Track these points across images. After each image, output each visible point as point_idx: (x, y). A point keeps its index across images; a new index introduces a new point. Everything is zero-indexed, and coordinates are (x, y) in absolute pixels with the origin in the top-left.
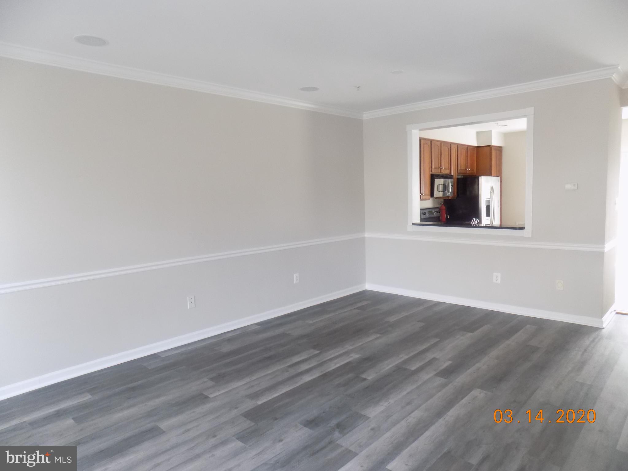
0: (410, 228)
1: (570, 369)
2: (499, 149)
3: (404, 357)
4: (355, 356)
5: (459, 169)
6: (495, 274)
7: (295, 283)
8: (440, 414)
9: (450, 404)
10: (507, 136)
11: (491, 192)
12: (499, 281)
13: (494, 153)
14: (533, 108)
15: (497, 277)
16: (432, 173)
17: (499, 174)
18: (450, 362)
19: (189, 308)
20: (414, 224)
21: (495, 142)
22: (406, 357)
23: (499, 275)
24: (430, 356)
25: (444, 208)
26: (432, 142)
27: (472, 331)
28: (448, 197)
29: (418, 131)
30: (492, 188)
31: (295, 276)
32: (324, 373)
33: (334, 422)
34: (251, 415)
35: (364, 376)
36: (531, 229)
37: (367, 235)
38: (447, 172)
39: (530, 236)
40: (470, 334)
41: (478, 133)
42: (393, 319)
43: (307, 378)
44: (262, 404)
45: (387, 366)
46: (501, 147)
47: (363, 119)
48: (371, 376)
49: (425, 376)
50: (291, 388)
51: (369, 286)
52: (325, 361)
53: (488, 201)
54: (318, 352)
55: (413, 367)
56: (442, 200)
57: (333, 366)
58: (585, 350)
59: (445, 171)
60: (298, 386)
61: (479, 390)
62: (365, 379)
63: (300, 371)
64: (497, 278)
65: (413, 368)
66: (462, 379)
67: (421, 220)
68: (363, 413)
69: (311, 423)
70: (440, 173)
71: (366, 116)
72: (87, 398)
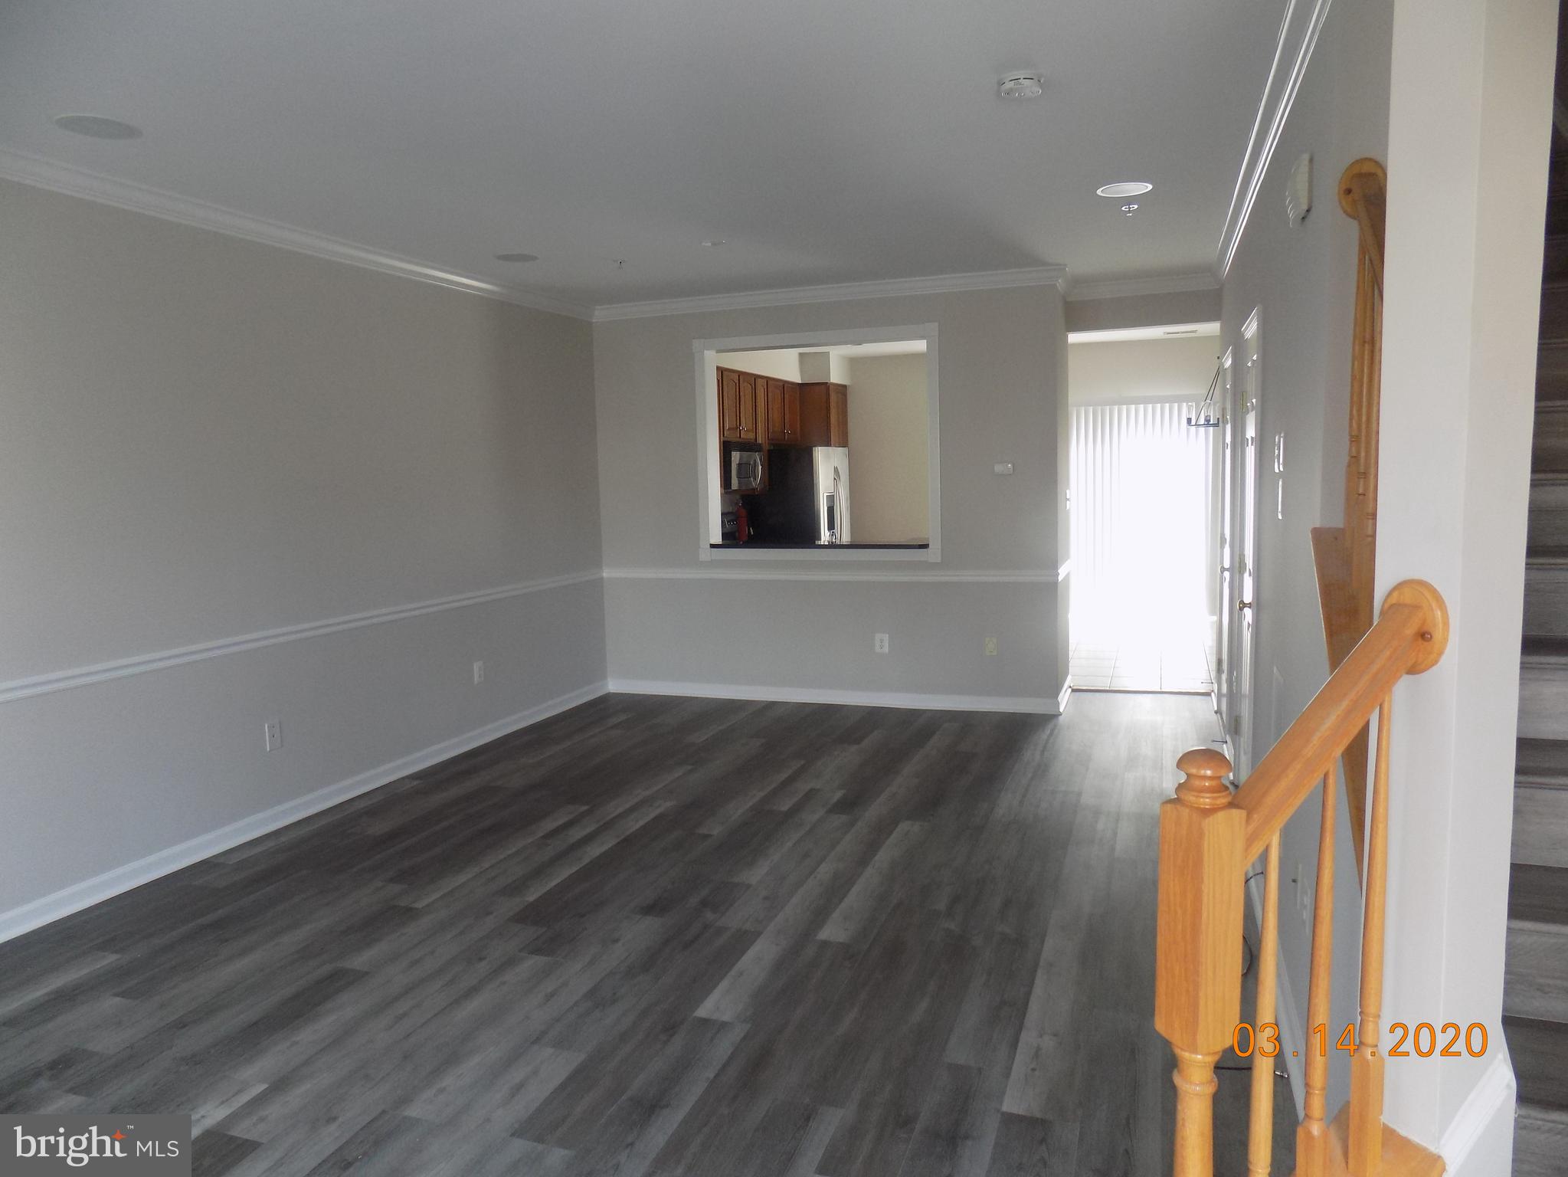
0: (706, 554)
1: (1030, 775)
2: (842, 389)
3: (755, 796)
4: (665, 806)
5: (771, 431)
6: (878, 636)
7: (476, 682)
8: (863, 860)
9: (872, 847)
10: (854, 363)
11: (835, 479)
12: (886, 649)
13: (833, 398)
14: (937, 324)
15: (882, 641)
16: (726, 439)
17: (844, 443)
18: (843, 792)
19: (268, 749)
20: (713, 546)
21: (836, 377)
22: (762, 794)
23: (886, 637)
24: (803, 787)
25: (743, 512)
26: (725, 373)
27: (858, 741)
28: (753, 489)
29: (715, 354)
30: (836, 470)
31: (477, 667)
32: (623, 837)
33: (694, 901)
34: (529, 916)
35: (703, 830)
36: (940, 547)
37: (606, 573)
38: (751, 436)
39: (939, 560)
40: (854, 748)
41: (801, 355)
42: (699, 737)
43: (595, 850)
44: (536, 900)
45: (737, 810)
46: (845, 387)
47: (594, 321)
48: (715, 829)
49: (812, 816)
50: (574, 869)
51: (615, 685)
52: (612, 820)
53: (831, 499)
54: (585, 808)
55: (785, 806)
56: (738, 497)
57: (634, 824)
58: (1045, 747)
59: (747, 436)
60: (587, 864)
61: (909, 823)
62: (707, 836)
63: (572, 840)
64: (883, 643)
65: (785, 808)
66: (875, 810)
67: (724, 536)
68: (736, 880)
69: (652, 909)
70: (738, 440)
71: (601, 314)
72: (109, 960)
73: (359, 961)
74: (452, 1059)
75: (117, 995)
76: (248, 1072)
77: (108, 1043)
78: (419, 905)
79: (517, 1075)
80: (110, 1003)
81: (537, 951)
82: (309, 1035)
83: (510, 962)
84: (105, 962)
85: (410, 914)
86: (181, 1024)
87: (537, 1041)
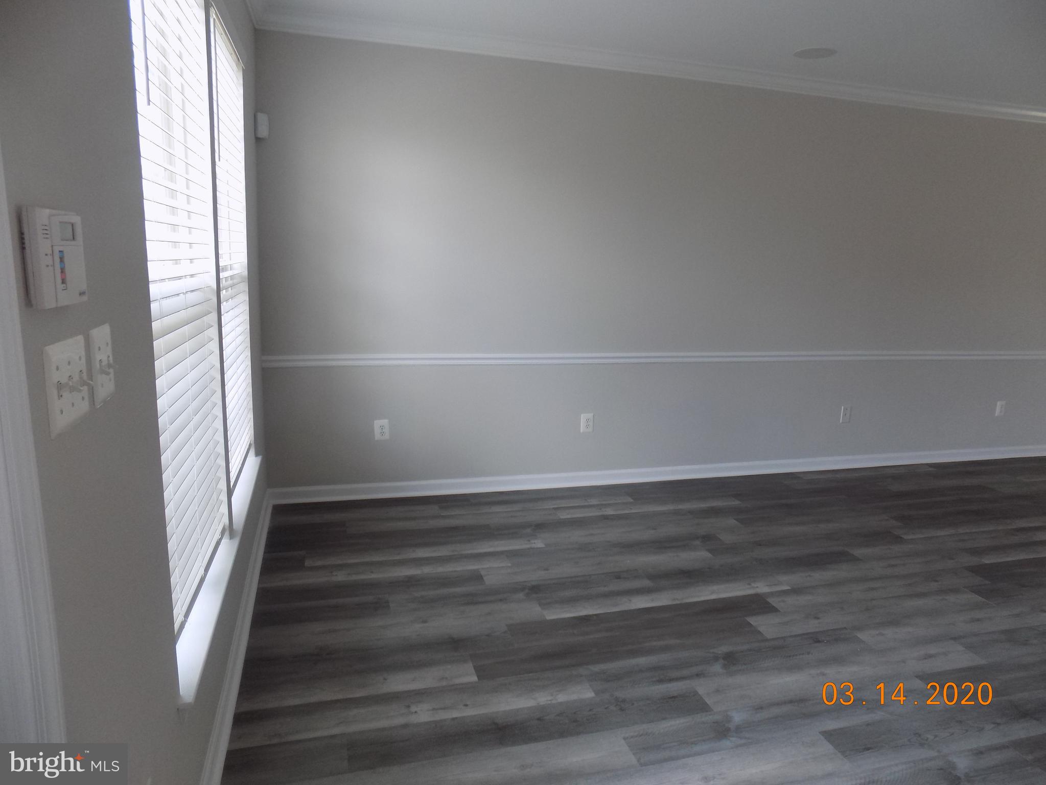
19: (841, 422)
31: (999, 404)
34: (976, 570)
72: (736, 503)
73: (858, 552)
74: (894, 622)
75: (735, 519)
76: (784, 578)
77: (727, 538)
78: (905, 537)
79: (932, 649)
80: (732, 522)
81: (978, 592)
82: (819, 576)
83: (955, 591)
84: (733, 503)
85: (898, 540)
86: (759, 544)
87: (954, 639)
